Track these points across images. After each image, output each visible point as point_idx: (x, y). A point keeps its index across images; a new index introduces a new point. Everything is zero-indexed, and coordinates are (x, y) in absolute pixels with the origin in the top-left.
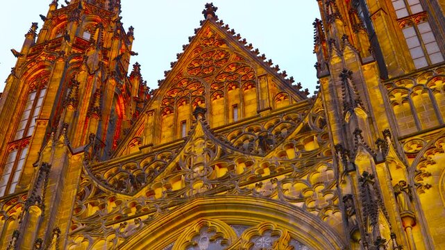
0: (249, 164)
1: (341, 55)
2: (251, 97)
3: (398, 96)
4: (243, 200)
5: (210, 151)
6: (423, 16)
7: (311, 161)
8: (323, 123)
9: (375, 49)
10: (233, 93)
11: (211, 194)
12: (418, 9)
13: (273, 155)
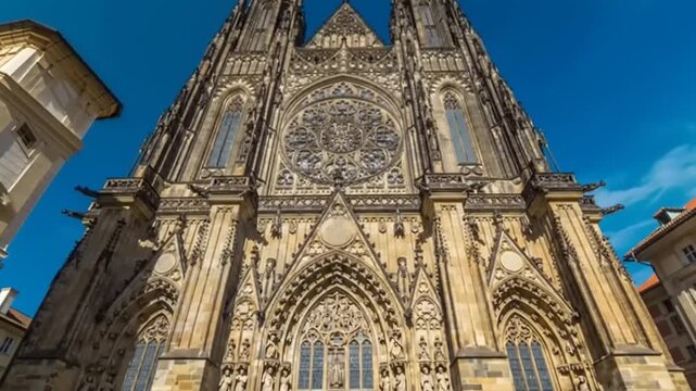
0: (364, 66)
1: (406, 33)
2: (363, 39)
3: (425, 56)
4: (361, 78)
5: (348, 56)
6: (434, 27)
7: (390, 71)
8: (395, 58)
9: (417, 34)
10: (356, 35)
11: (348, 73)
12: (432, 24)
13: (374, 65)
